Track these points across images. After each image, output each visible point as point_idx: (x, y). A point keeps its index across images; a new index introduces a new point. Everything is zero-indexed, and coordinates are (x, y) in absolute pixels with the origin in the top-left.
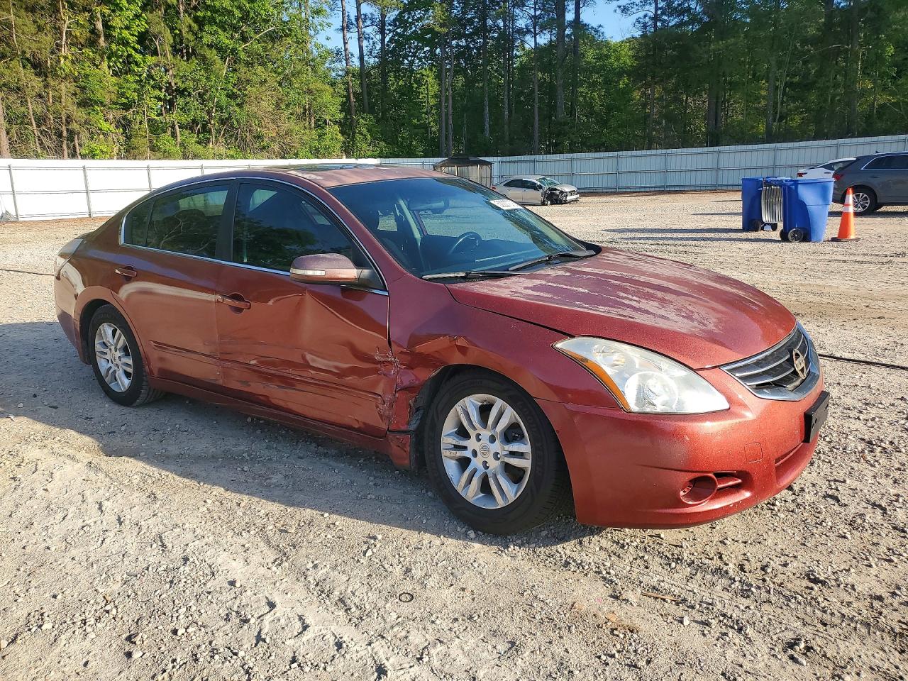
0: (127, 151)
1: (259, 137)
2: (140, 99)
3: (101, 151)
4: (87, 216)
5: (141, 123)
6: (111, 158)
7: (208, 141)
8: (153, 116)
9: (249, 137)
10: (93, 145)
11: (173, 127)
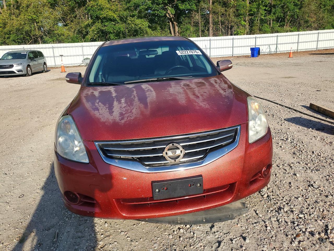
0: (251, 31)
1: (307, 22)
2: (258, 11)
3: (241, 32)
4: (232, 56)
5: (257, 20)
6: (244, 34)
7: (284, 25)
8: (263, 17)
9: (302, 22)
10: (238, 30)
11: (270, 21)
